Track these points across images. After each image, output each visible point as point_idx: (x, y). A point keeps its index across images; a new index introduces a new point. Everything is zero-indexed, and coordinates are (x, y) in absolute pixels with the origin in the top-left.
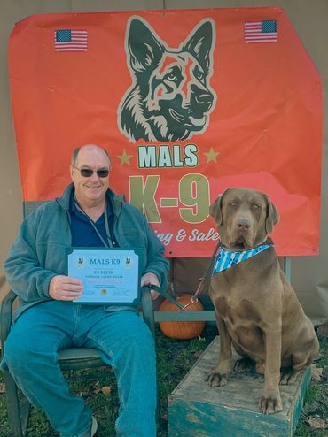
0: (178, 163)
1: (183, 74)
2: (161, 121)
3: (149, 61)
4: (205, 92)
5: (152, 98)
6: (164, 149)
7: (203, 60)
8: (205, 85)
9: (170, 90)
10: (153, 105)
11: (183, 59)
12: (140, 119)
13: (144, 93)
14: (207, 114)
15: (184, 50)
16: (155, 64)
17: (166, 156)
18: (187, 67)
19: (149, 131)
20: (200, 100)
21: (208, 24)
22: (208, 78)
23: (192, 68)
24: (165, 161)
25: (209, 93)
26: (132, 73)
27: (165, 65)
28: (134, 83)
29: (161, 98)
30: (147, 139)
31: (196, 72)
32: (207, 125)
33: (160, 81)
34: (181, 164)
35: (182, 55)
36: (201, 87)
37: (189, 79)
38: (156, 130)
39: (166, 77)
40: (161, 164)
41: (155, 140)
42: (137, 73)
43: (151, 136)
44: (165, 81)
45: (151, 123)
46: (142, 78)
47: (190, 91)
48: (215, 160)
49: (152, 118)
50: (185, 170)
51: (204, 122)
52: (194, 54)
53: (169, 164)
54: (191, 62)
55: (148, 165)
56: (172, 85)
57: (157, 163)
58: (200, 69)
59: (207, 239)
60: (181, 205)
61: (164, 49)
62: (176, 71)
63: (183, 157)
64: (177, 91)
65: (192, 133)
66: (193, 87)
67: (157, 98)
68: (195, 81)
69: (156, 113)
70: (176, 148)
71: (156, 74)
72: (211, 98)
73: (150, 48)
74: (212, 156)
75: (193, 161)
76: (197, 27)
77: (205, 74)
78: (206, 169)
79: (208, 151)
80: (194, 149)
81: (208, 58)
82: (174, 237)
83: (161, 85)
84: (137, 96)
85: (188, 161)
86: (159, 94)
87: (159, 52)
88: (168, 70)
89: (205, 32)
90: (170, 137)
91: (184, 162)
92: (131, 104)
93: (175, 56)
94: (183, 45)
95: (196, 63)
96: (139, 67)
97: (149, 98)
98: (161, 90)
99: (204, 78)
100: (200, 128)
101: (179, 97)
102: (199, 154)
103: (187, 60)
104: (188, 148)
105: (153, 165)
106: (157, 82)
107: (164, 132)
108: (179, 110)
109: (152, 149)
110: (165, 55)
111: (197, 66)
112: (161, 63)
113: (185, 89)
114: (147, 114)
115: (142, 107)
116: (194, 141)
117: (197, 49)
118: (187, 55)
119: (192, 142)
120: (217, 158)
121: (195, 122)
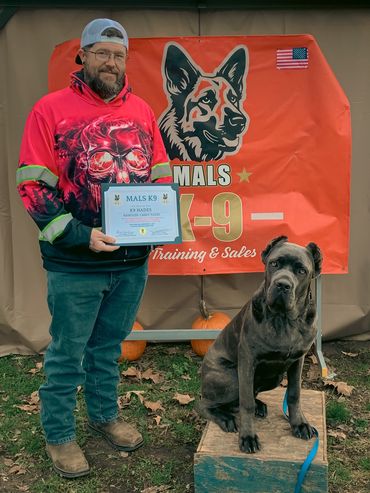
0: (211, 182)
1: (217, 97)
2: (195, 142)
4: (239, 115)
5: (187, 120)
6: (198, 169)
7: (236, 85)
8: (238, 108)
9: (204, 112)
10: (188, 127)
11: (217, 84)
12: (175, 139)
13: (179, 115)
14: (240, 136)
15: (218, 75)
17: (201, 175)
18: (221, 91)
19: (183, 151)
20: (233, 122)
22: (241, 102)
23: (226, 92)
24: (199, 180)
25: (242, 116)
26: (169, 96)
27: (200, 88)
28: (170, 105)
29: (195, 120)
30: (181, 159)
31: (230, 95)
32: (240, 146)
33: (196, 104)
34: (214, 183)
35: (217, 79)
36: (235, 110)
37: (223, 102)
38: (191, 151)
39: (200, 100)
40: (195, 183)
41: (189, 159)
42: (173, 96)
43: (186, 156)
44: (200, 104)
45: (186, 143)
46: (178, 101)
47: (224, 114)
48: (247, 180)
49: (187, 139)
50: (218, 189)
51: (237, 143)
52: (228, 79)
53: (202, 183)
54: (224, 87)
55: (182, 184)
56: (207, 108)
57: (191, 182)
58: (234, 93)
59: (239, 256)
60: (214, 224)
61: (199, 74)
62: (211, 95)
63: (216, 176)
64: (211, 113)
65: (226, 153)
66: (227, 110)
67: (192, 120)
68: (228, 105)
69: (191, 134)
70: (210, 168)
71: (192, 97)
72: (244, 121)
73: (186, 73)
74: (244, 176)
75: (226, 181)
77: (239, 97)
78: (237, 188)
79: (241, 171)
80: (227, 169)
81: (241, 82)
82: (207, 255)
83: (196, 108)
84: (172, 118)
85: (221, 181)
86: (194, 116)
87: (194, 77)
88: (203, 94)
89: (239, 57)
90: (204, 157)
91: (217, 182)
92: (167, 125)
93: (210, 80)
94: (218, 70)
95: (229, 87)
96: (175, 90)
97: (184, 119)
98: (196, 112)
99: (238, 101)
100: (234, 148)
101: (213, 119)
102: (231, 174)
103: (221, 84)
104: (221, 168)
105: (187, 184)
107: (198, 153)
108: (213, 131)
109: (186, 169)
110: (200, 79)
111: (230, 91)
113: (219, 112)
114: (181, 135)
115: (177, 128)
116: (228, 161)
117: (231, 74)
118: (221, 80)
119: (224, 163)
120: (250, 178)
121: (229, 143)
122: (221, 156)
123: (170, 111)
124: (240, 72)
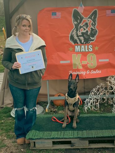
0: (87, 50)
2: (82, 38)
3: (79, 21)
4: (95, 30)
6: (83, 46)
7: (94, 21)
8: (95, 28)
9: (85, 29)
10: (80, 34)
12: (76, 38)
13: (77, 30)
14: (95, 36)
15: (89, 18)
16: (80, 22)
17: (84, 48)
18: (90, 23)
19: (78, 41)
20: (93, 32)
21: (96, 11)
22: (96, 26)
23: (91, 23)
24: (83, 50)
25: (96, 30)
26: (74, 25)
27: (83, 22)
28: (74, 27)
29: (82, 32)
30: (78, 44)
31: (92, 24)
33: (82, 27)
34: (88, 51)
35: (88, 19)
36: (94, 28)
37: (90, 26)
38: (80, 41)
39: (83, 26)
40: (82, 51)
41: (80, 44)
42: (75, 25)
43: (79, 43)
44: (83, 27)
45: (79, 39)
46: (77, 26)
47: (90, 30)
48: (97, 49)
49: (79, 37)
51: (94, 38)
52: (92, 19)
53: (84, 51)
54: (91, 21)
55: (78, 51)
56: (85, 28)
57: (81, 50)
58: (94, 23)
59: (96, 73)
60: (88, 63)
61: (83, 18)
62: (87, 24)
63: (88, 49)
64: (86, 30)
65: (91, 42)
67: (81, 32)
68: (92, 27)
69: (80, 36)
70: (86, 46)
71: (81, 25)
72: (97, 32)
73: (79, 18)
74: (97, 48)
75: (91, 50)
76: (93, 11)
77: (95, 25)
78: (94, 52)
80: (91, 46)
81: (96, 20)
82: (86, 73)
84: (75, 31)
85: (89, 50)
86: (82, 31)
88: (84, 24)
89: (95, 13)
90: (84, 43)
91: (88, 50)
92: (73, 33)
93: (86, 20)
94: (89, 16)
95: (92, 22)
96: (76, 23)
97: (78, 32)
98: (82, 29)
100: (93, 40)
101: (87, 31)
102: (93, 48)
103: (90, 21)
105: (79, 51)
106: (81, 27)
107: (83, 42)
108: (87, 35)
109: (79, 47)
110: (83, 19)
112: (82, 22)
113: (89, 29)
114: (78, 36)
115: (76, 34)
117: (92, 18)
118: (89, 19)
119: (91, 44)
120: (99, 49)
121: (92, 38)
122: (90, 42)
123: (74, 29)
124: (95, 17)
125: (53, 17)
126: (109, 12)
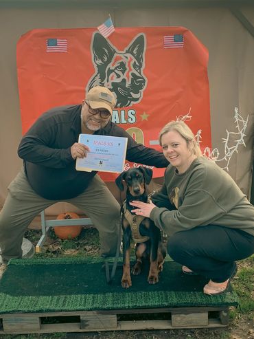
0: (124, 121)
1: (127, 66)
3: (106, 58)
4: (140, 78)
5: (108, 81)
6: (115, 113)
7: (139, 58)
8: (140, 73)
9: (118, 76)
10: (108, 85)
11: (127, 57)
13: (102, 78)
14: (142, 91)
15: (127, 52)
17: (117, 117)
18: (129, 63)
20: (137, 82)
21: (142, 37)
22: (142, 69)
23: (132, 63)
24: (115, 120)
25: (143, 78)
26: (95, 66)
28: (97, 72)
29: (112, 81)
31: (135, 65)
32: (141, 98)
33: (113, 71)
34: (126, 122)
35: (126, 55)
36: (138, 75)
37: (130, 70)
39: (116, 68)
42: (98, 66)
44: (116, 71)
47: (131, 77)
48: (146, 119)
50: (128, 125)
51: (140, 95)
52: (133, 55)
53: (118, 122)
54: (131, 59)
56: (120, 73)
58: (137, 64)
61: (115, 52)
62: (122, 65)
63: (127, 117)
64: (123, 77)
65: (132, 102)
66: (133, 74)
67: (110, 81)
68: (134, 71)
70: (123, 112)
71: (110, 66)
72: (144, 81)
73: (106, 51)
74: (144, 117)
75: (133, 120)
76: (136, 38)
77: (141, 66)
78: (140, 124)
79: (142, 114)
80: (134, 112)
81: (142, 57)
83: (113, 74)
84: (98, 80)
85: (130, 120)
86: (112, 78)
87: (112, 53)
88: (117, 64)
89: (140, 41)
90: (119, 105)
92: (94, 84)
93: (122, 56)
94: (127, 49)
95: (134, 60)
96: (99, 62)
97: (105, 81)
98: (113, 76)
99: (140, 69)
100: (137, 99)
101: (124, 81)
102: (137, 116)
104: (130, 112)
106: (110, 71)
108: (124, 88)
110: (115, 55)
111: (135, 62)
112: (113, 60)
113: (128, 76)
116: (134, 108)
117: (135, 52)
118: (129, 55)
119: (132, 108)
120: (148, 118)
121: (134, 96)
122: (129, 104)
123: (97, 75)
124: (140, 51)
125: (50, 49)
126: (168, 40)
